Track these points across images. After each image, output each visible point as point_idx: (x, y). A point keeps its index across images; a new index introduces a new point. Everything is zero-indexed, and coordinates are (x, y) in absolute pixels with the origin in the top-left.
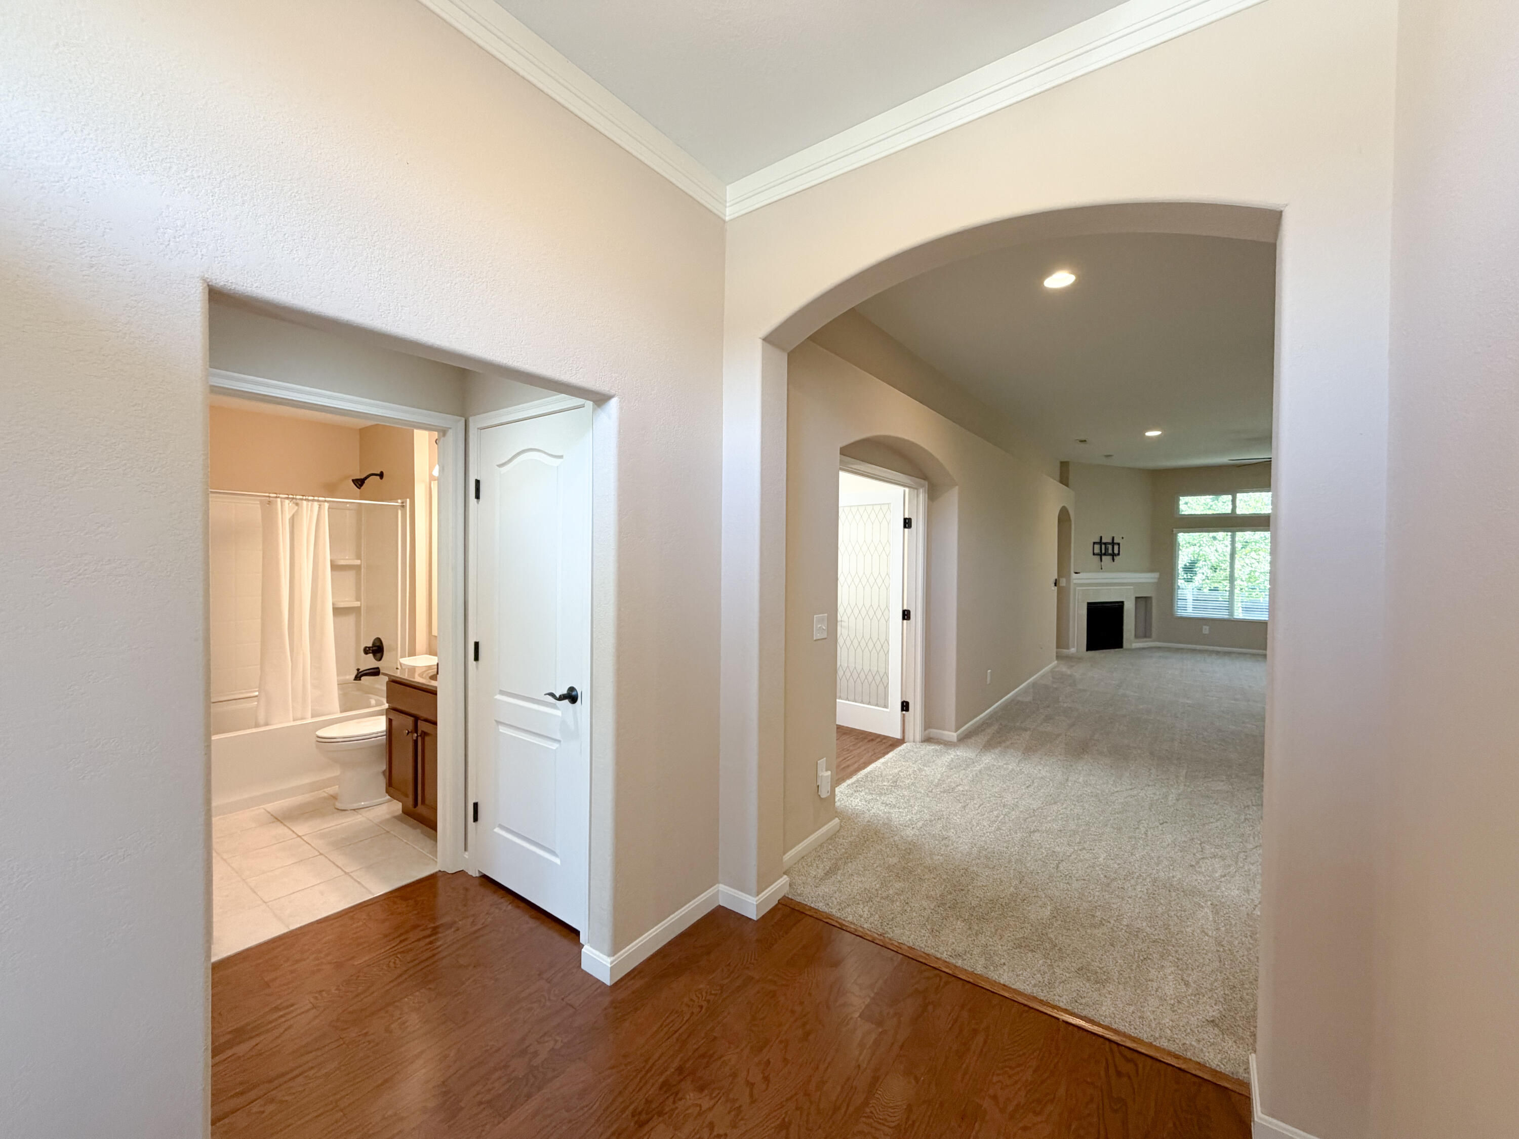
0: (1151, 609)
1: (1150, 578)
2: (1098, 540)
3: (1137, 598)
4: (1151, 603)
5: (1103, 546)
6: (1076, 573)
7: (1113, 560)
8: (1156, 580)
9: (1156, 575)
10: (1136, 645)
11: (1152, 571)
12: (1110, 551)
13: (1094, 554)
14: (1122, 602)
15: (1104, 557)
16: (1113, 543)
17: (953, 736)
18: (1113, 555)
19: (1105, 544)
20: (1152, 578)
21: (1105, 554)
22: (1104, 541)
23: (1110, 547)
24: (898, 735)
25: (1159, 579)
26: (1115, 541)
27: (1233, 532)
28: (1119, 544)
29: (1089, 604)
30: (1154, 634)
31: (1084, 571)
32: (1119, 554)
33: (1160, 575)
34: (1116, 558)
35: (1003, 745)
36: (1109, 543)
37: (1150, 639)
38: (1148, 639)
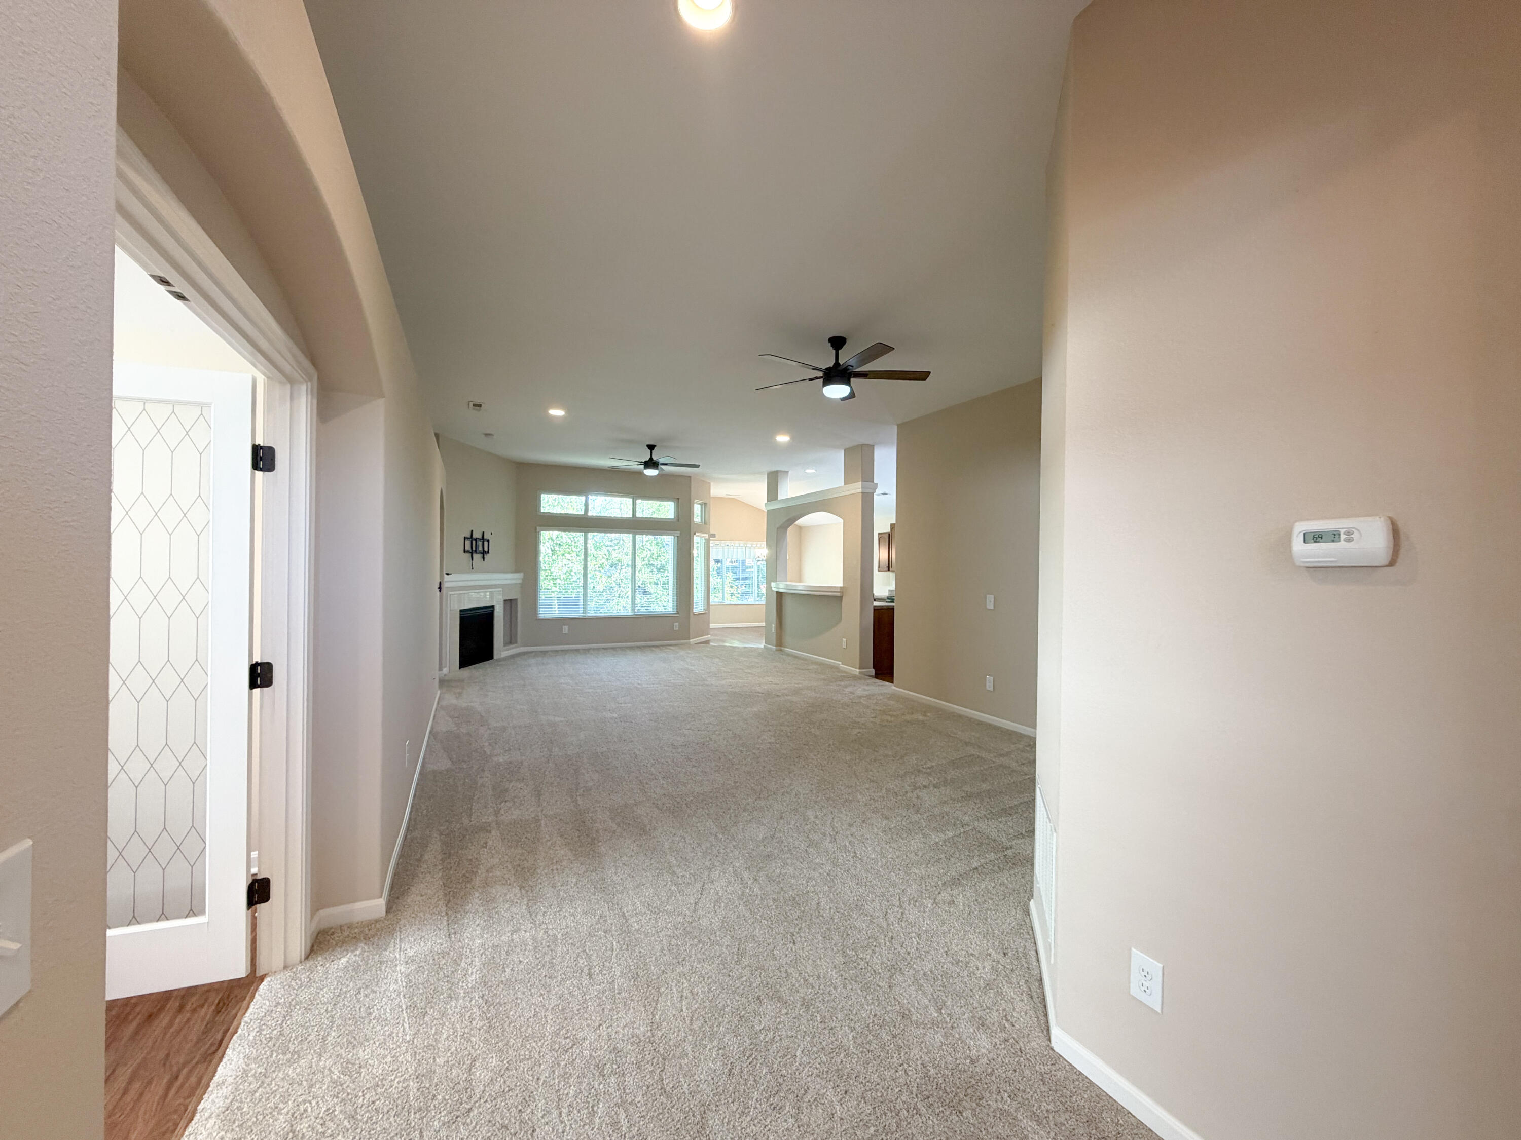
0: (516, 612)
1: (515, 578)
2: (468, 535)
3: (505, 601)
4: (516, 605)
5: (474, 542)
6: (448, 574)
7: (484, 558)
8: (520, 581)
9: (522, 576)
10: (505, 654)
11: (517, 571)
12: (480, 549)
13: (465, 551)
14: (493, 607)
15: (474, 555)
16: (483, 539)
17: (376, 906)
18: (484, 553)
19: (476, 540)
20: (517, 579)
21: (476, 552)
22: (474, 536)
23: (480, 543)
24: (240, 970)
25: (524, 579)
26: (485, 537)
27: (586, 532)
28: (488, 541)
29: (461, 612)
30: (519, 640)
31: (456, 572)
32: (488, 552)
33: (526, 575)
34: (487, 557)
35: (477, 881)
36: (479, 539)
37: (515, 645)
38: (514, 646)
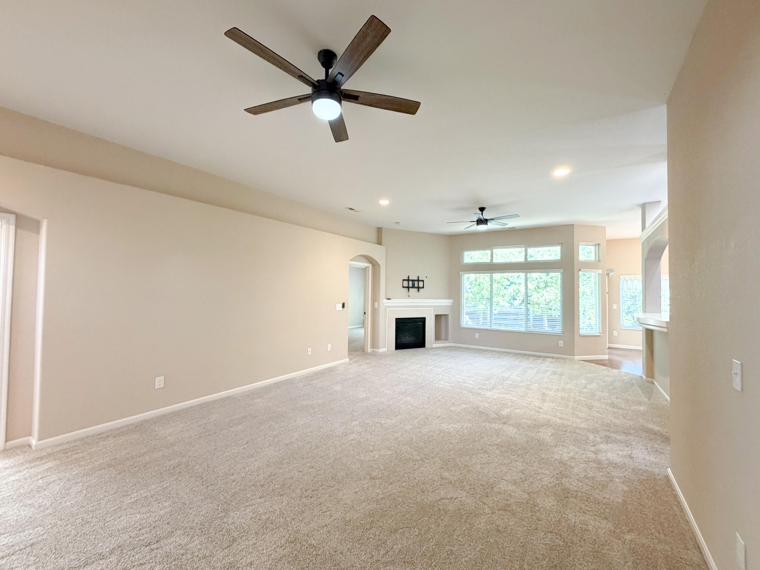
0: (448, 322)
1: (447, 302)
2: (407, 278)
3: (436, 315)
4: (448, 317)
6: (387, 299)
7: (418, 291)
8: (451, 304)
9: (451, 301)
10: (435, 346)
11: (449, 298)
12: (416, 285)
13: (403, 287)
14: (424, 318)
15: (411, 289)
16: (418, 280)
18: (419, 288)
19: (412, 281)
20: (447, 303)
21: (412, 287)
22: (411, 279)
23: (416, 283)
25: (453, 303)
26: (420, 279)
28: (423, 281)
29: (396, 319)
30: (449, 339)
31: (393, 298)
32: (423, 287)
33: (453, 301)
34: (420, 290)
36: (416, 280)
37: (447, 341)
38: (445, 341)
